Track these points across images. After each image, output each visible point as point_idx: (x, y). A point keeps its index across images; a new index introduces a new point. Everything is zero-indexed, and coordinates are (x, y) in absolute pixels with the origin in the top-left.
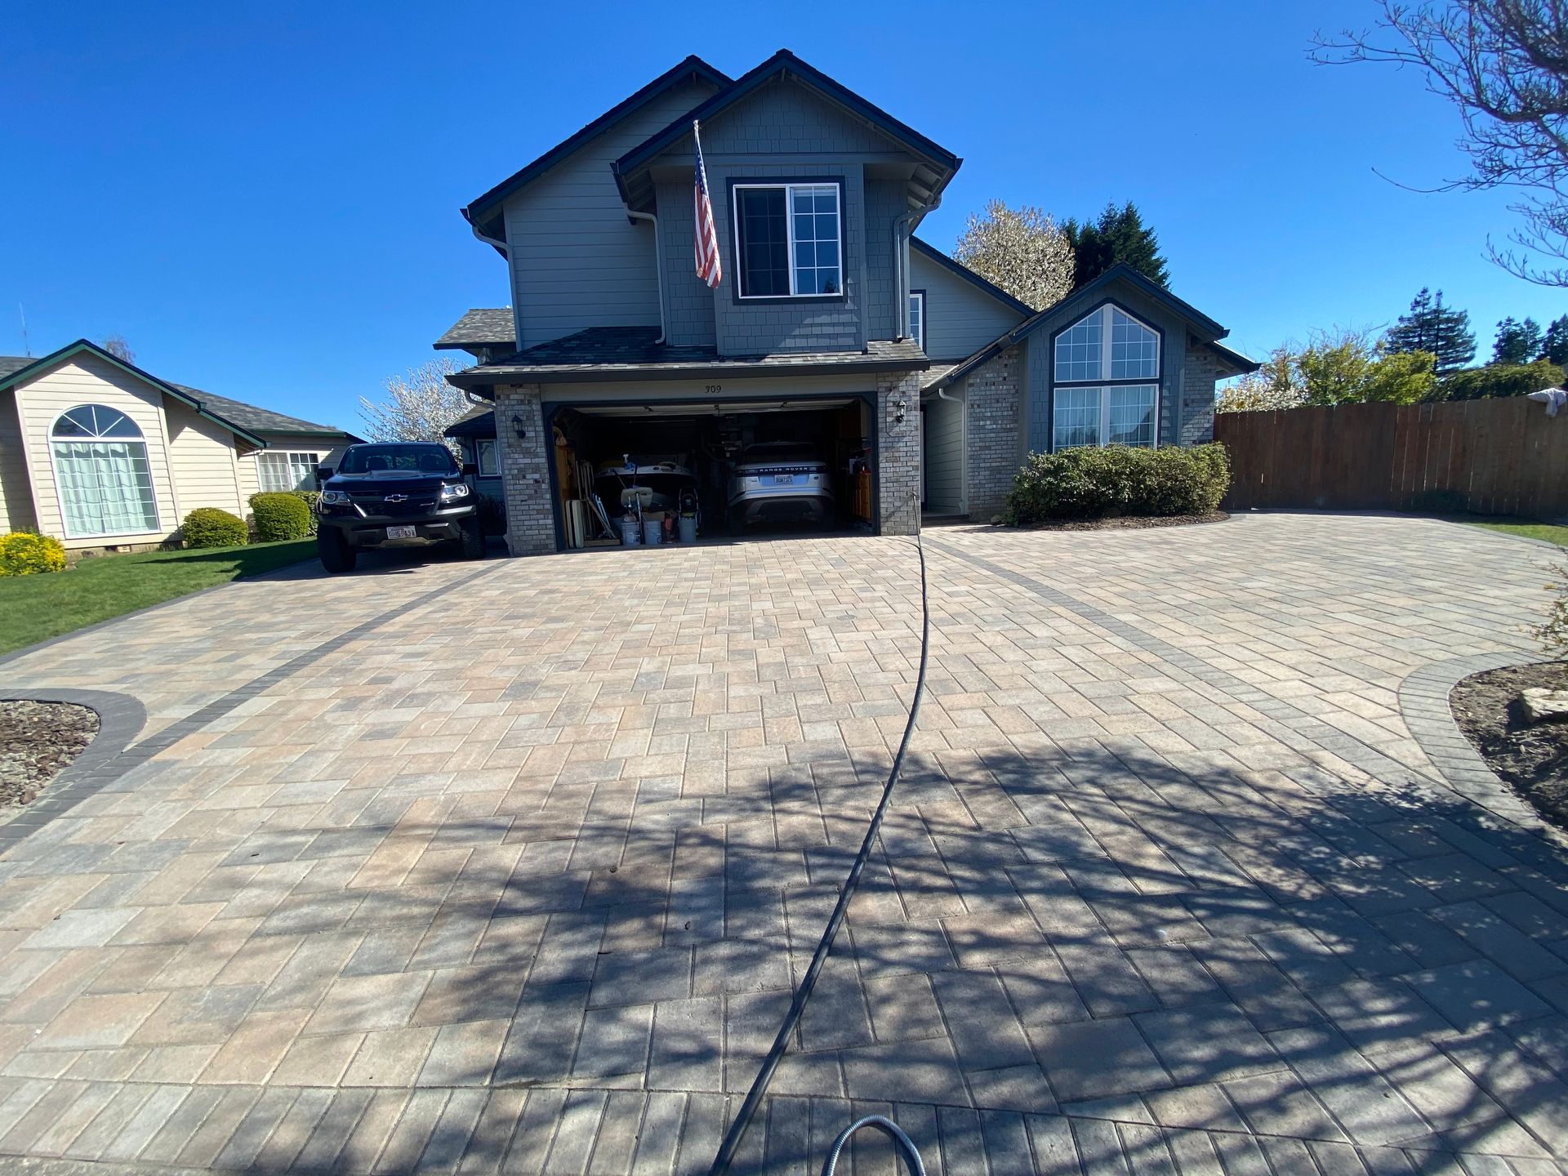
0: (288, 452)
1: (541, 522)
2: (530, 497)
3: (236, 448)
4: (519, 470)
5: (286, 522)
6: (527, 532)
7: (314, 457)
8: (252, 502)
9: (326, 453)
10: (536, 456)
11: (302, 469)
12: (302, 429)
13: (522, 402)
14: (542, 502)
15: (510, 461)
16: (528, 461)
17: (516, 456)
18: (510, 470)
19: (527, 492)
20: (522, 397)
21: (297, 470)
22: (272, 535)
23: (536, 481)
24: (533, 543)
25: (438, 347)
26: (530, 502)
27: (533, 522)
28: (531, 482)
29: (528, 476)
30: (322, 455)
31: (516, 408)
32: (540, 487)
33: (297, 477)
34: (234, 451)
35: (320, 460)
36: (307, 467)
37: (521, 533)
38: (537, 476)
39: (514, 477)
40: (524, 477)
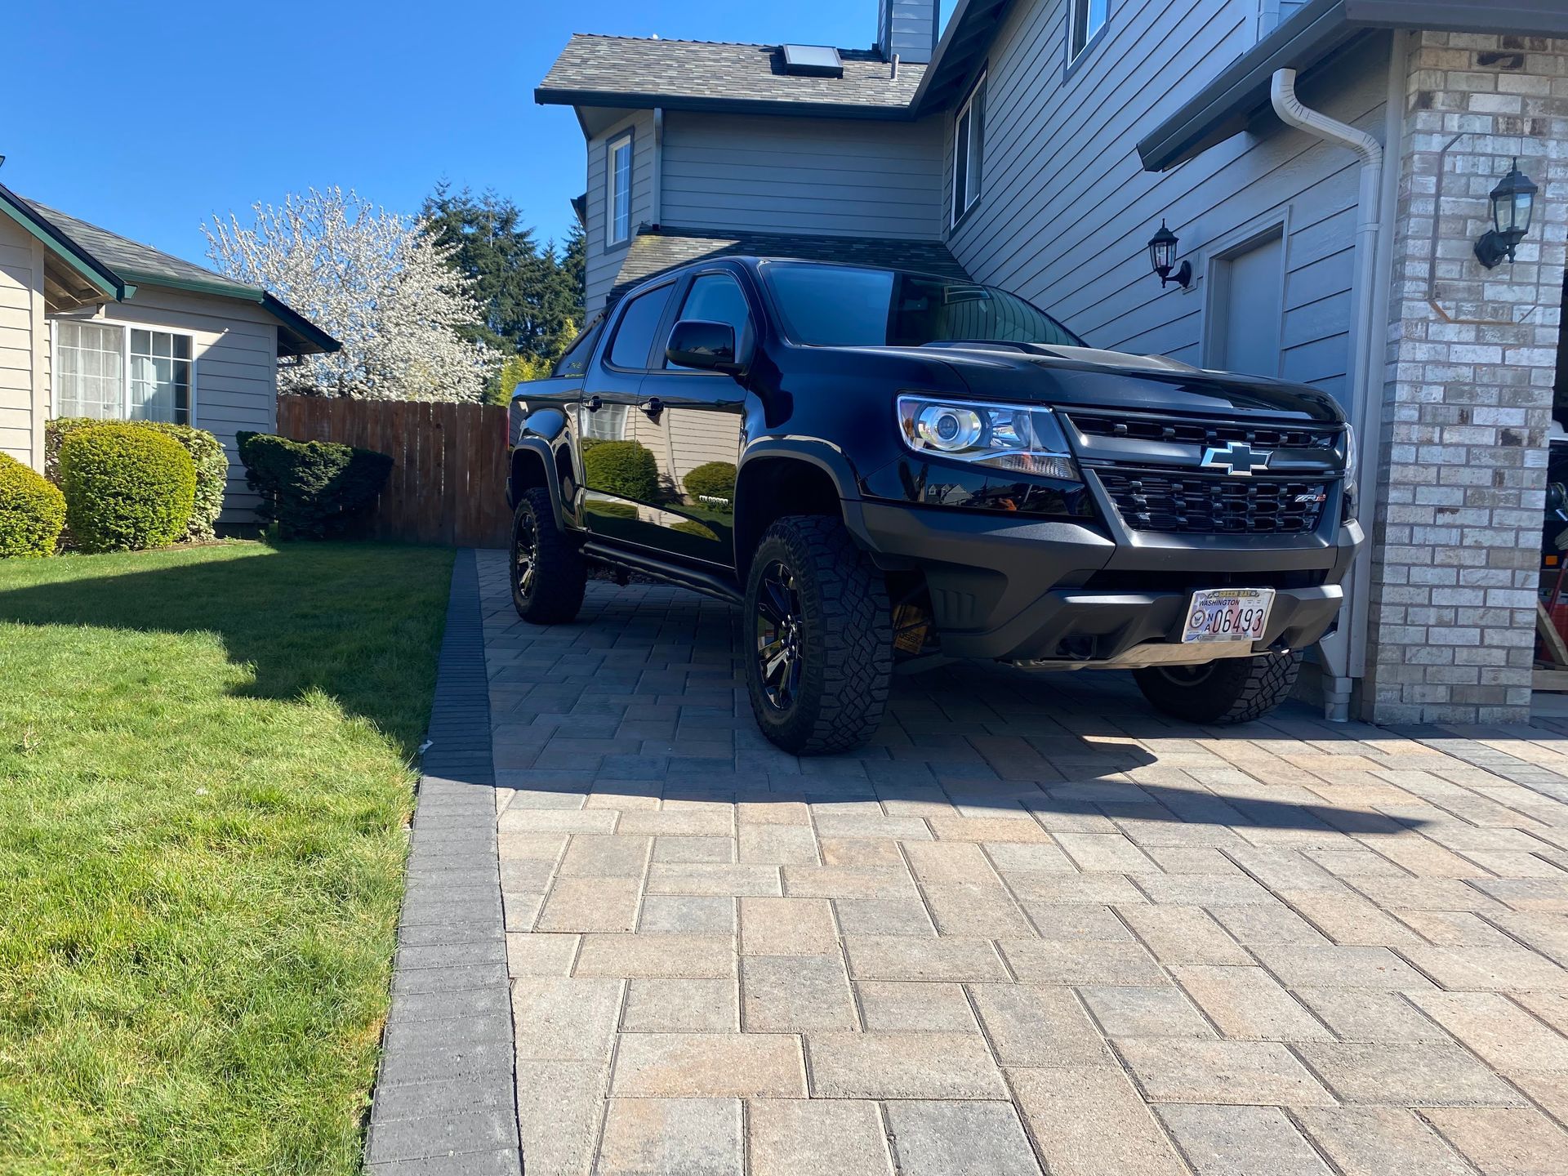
0: (129, 326)
1: (1497, 598)
2: (1474, 498)
3: (48, 294)
4: (1452, 389)
5: (145, 501)
6: (1439, 635)
7: (183, 344)
8: (54, 435)
9: (212, 338)
10: (1526, 339)
11: (150, 370)
12: (170, 273)
13: (1509, 126)
14: (1512, 518)
15: (1422, 352)
16: (1493, 355)
17: (1450, 332)
18: (1417, 385)
19: (1466, 476)
20: (1515, 108)
21: (138, 372)
22: (106, 532)
23: (1508, 438)
24: (1454, 676)
25: (544, 96)
26: (1468, 516)
27: (1468, 597)
28: (1489, 437)
29: (1480, 416)
30: (202, 341)
31: (1489, 145)
32: (1517, 463)
33: (136, 387)
34: (39, 300)
35: (197, 351)
36: (160, 365)
37: (1414, 634)
38: (1513, 418)
39: (1426, 415)
40: (1465, 419)
